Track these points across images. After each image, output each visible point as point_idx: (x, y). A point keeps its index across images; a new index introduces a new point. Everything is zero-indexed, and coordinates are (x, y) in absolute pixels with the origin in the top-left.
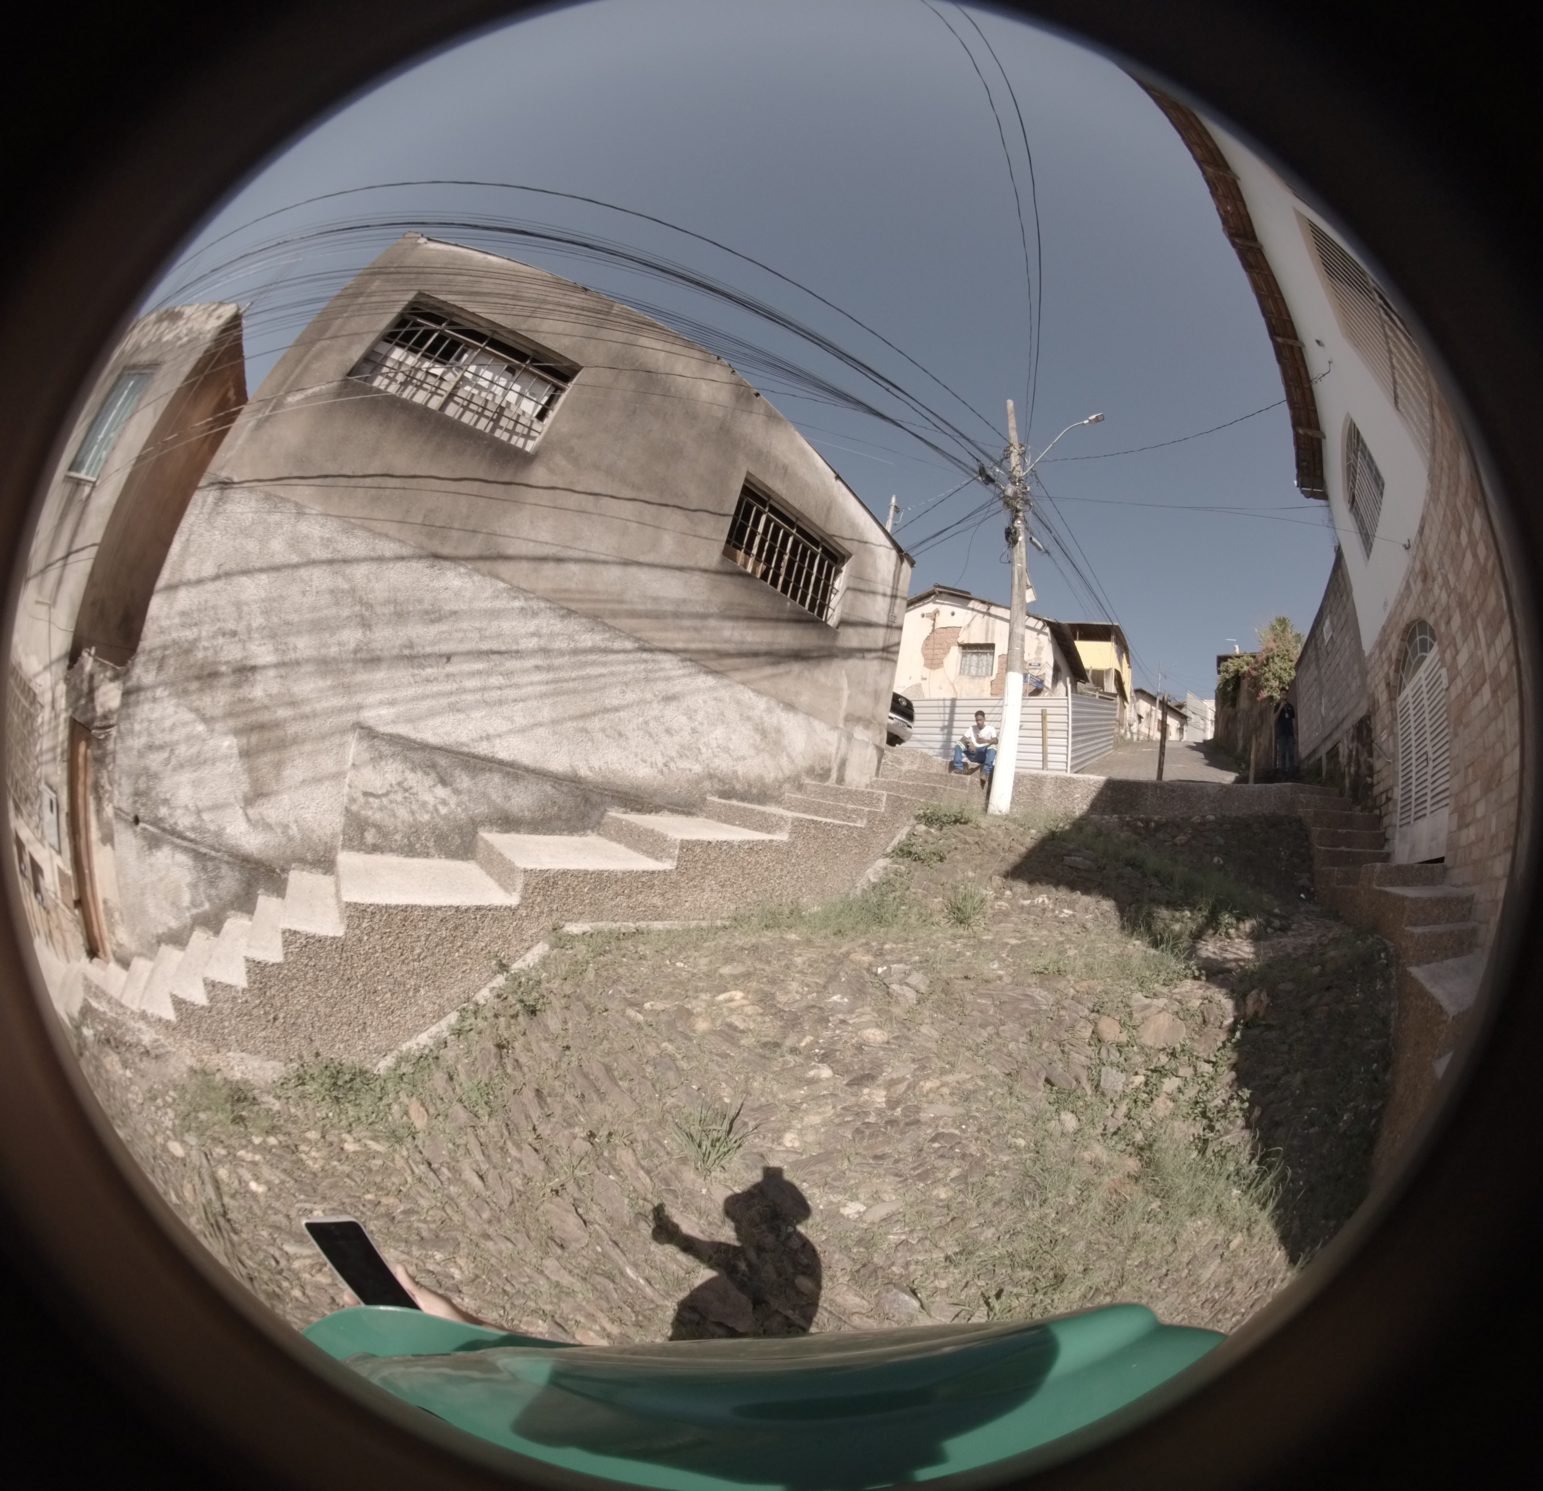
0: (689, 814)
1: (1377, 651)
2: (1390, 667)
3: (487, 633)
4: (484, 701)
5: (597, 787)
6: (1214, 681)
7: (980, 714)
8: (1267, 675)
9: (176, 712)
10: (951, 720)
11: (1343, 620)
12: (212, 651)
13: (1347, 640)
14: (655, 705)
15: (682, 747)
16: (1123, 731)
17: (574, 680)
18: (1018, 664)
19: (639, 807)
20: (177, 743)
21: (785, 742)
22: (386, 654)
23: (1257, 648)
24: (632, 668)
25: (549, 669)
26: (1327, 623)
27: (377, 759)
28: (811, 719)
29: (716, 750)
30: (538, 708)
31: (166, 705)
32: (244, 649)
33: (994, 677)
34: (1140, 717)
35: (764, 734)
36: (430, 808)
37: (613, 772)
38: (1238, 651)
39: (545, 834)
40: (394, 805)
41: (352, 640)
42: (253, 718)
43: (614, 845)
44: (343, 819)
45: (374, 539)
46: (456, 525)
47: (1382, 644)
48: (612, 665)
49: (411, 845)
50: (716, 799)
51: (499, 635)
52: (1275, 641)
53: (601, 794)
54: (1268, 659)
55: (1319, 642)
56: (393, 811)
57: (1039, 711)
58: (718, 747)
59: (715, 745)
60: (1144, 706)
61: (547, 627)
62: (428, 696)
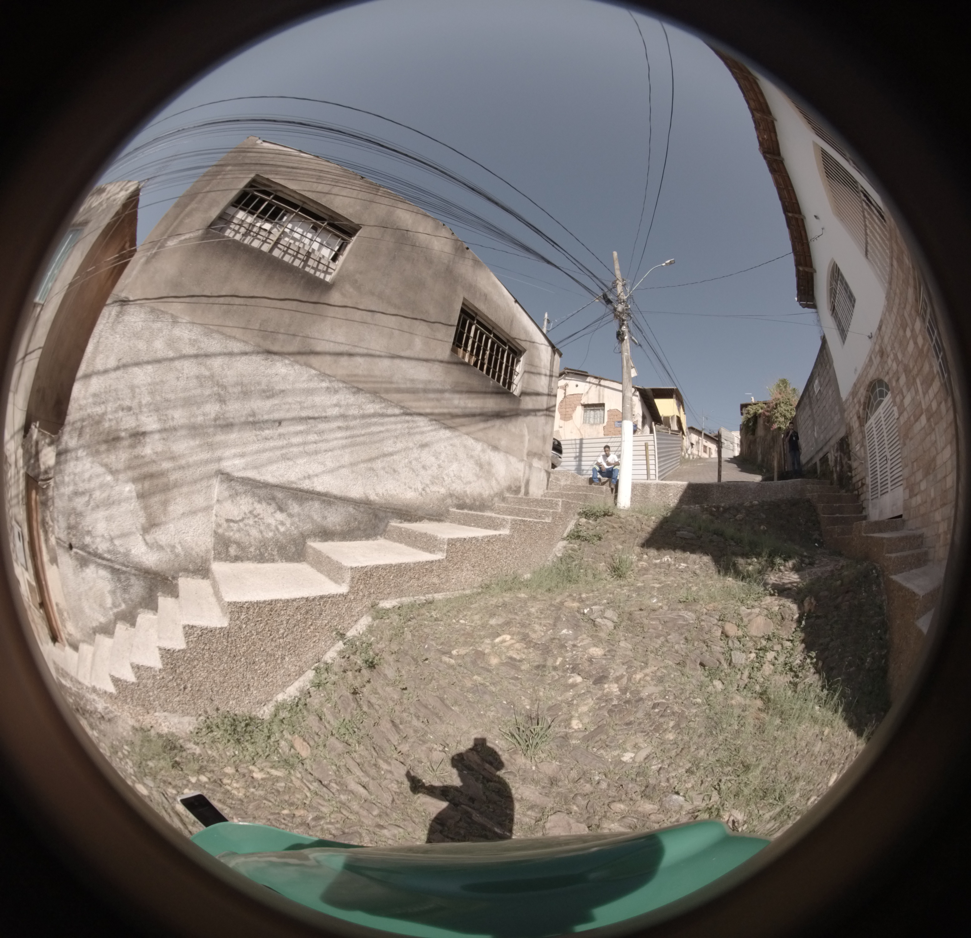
0: (440, 521)
1: (851, 398)
2: (860, 407)
3: (305, 405)
4: (305, 452)
5: (381, 507)
6: (740, 420)
7: (607, 447)
8: (776, 415)
9: (92, 467)
10: (581, 452)
11: (827, 380)
12: (114, 422)
13: (830, 392)
14: (415, 450)
15: (433, 477)
16: (683, 454)
17: (364, 435)
18: (629, 415)
19: (409, 518)
20: (94, 489)
21: (494, 471)
22: (237, 421)
23: (769, 399)
24: (400, 426)
25: (347, 428)
26: (817, 382)
27: (234, 496)
28: (508, 455)
29: (453, 478)
30: (341, 455)
31: (85, 462)
32: (137, 419)
33: (605, 424)
34: (692, 444)
35: (481, 466)
36: (273, 528)
37: (391, 496)
38: (753, 400)
39: (350, 541)
40: (248, 527)
41: (212, 411)
42: (145, 470)
43: (397, 545)
44: (213, 539)
45: (226, 340)
46: (282, 331)
47: (854, 393)
48: (387, 425)
49: (261, 554)
50: (454, 510)
51: (313, 406)
52: (780, 394)
53: (385, 511)
54: (776, 405)
55: (811, 394)
56: (247, 531)
57: (643, 443)
58: (455, 476)
59: (452, 475)
60: (694, 438)
61: (345, 400)
62: (267, 450)
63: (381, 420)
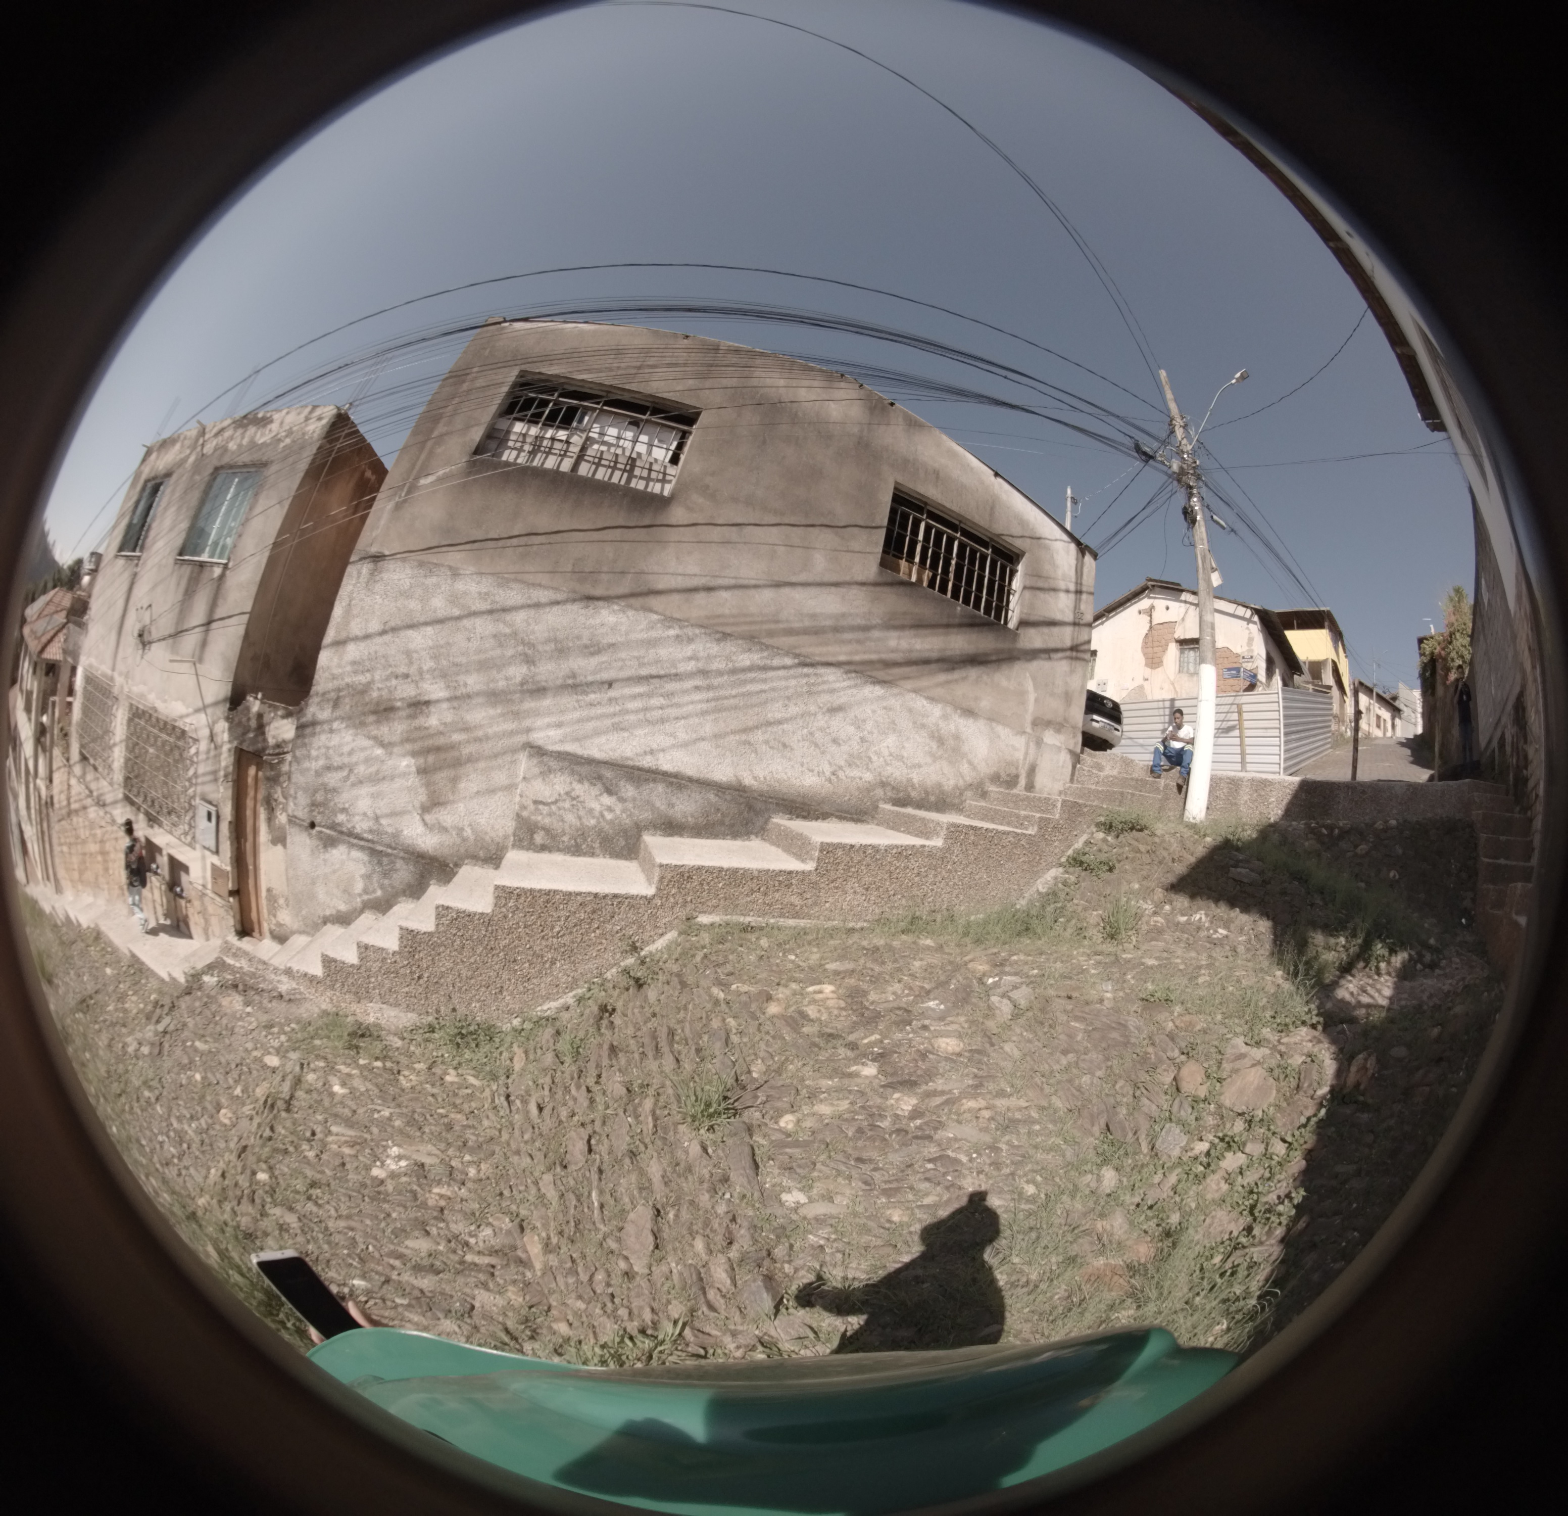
0: (861, 820)
3: (646, 660)
4: (647, 720)
5: (763, 798)
6: (1417, 665)
7: (1177, 713)
9: (353, 740)
12: (386, 691)
14: (820, 717)
15: (851, 755)
17: (735, 697)
19: (805, 814)
20: (356, 764)
21: (965, 748)
22: (551, 684)
24: (795, 682)
25: (709, 688)
27: (546, 773)
28: (994, 724)
29: (888, 758)
30: (700, 724)
31: (343, 735)
32: (417, 687)
35: (941, 741)
36: (597, 814)
37: (778, 781)
38: (1430, 632)
39: (709, 838)
40: (562, 812)
41: (518, 675)
42: (430, 742)
44: (514, 824)
45: (529, 589)
46: (605, 569)
48: (772, 681)
49: (578, 846)
50: (889, 807)
51: (657, 662)
53: (766, 801)
54: (1451, 635)
56: (561, 816)
58: (891, 755)
59: (887, 753)
60: (1363, 700)
61: (704, 649)
62: (592, 718)
63: (763, 675)
